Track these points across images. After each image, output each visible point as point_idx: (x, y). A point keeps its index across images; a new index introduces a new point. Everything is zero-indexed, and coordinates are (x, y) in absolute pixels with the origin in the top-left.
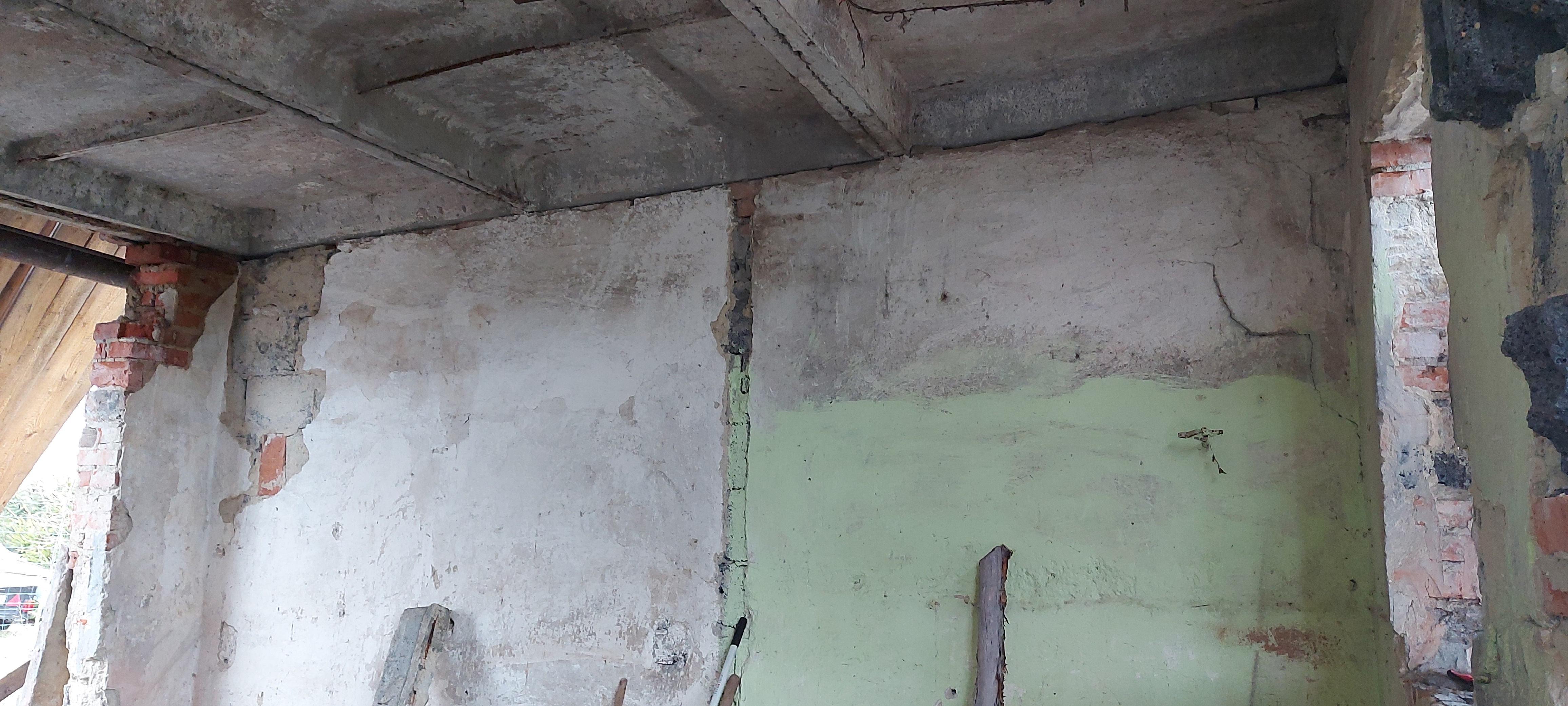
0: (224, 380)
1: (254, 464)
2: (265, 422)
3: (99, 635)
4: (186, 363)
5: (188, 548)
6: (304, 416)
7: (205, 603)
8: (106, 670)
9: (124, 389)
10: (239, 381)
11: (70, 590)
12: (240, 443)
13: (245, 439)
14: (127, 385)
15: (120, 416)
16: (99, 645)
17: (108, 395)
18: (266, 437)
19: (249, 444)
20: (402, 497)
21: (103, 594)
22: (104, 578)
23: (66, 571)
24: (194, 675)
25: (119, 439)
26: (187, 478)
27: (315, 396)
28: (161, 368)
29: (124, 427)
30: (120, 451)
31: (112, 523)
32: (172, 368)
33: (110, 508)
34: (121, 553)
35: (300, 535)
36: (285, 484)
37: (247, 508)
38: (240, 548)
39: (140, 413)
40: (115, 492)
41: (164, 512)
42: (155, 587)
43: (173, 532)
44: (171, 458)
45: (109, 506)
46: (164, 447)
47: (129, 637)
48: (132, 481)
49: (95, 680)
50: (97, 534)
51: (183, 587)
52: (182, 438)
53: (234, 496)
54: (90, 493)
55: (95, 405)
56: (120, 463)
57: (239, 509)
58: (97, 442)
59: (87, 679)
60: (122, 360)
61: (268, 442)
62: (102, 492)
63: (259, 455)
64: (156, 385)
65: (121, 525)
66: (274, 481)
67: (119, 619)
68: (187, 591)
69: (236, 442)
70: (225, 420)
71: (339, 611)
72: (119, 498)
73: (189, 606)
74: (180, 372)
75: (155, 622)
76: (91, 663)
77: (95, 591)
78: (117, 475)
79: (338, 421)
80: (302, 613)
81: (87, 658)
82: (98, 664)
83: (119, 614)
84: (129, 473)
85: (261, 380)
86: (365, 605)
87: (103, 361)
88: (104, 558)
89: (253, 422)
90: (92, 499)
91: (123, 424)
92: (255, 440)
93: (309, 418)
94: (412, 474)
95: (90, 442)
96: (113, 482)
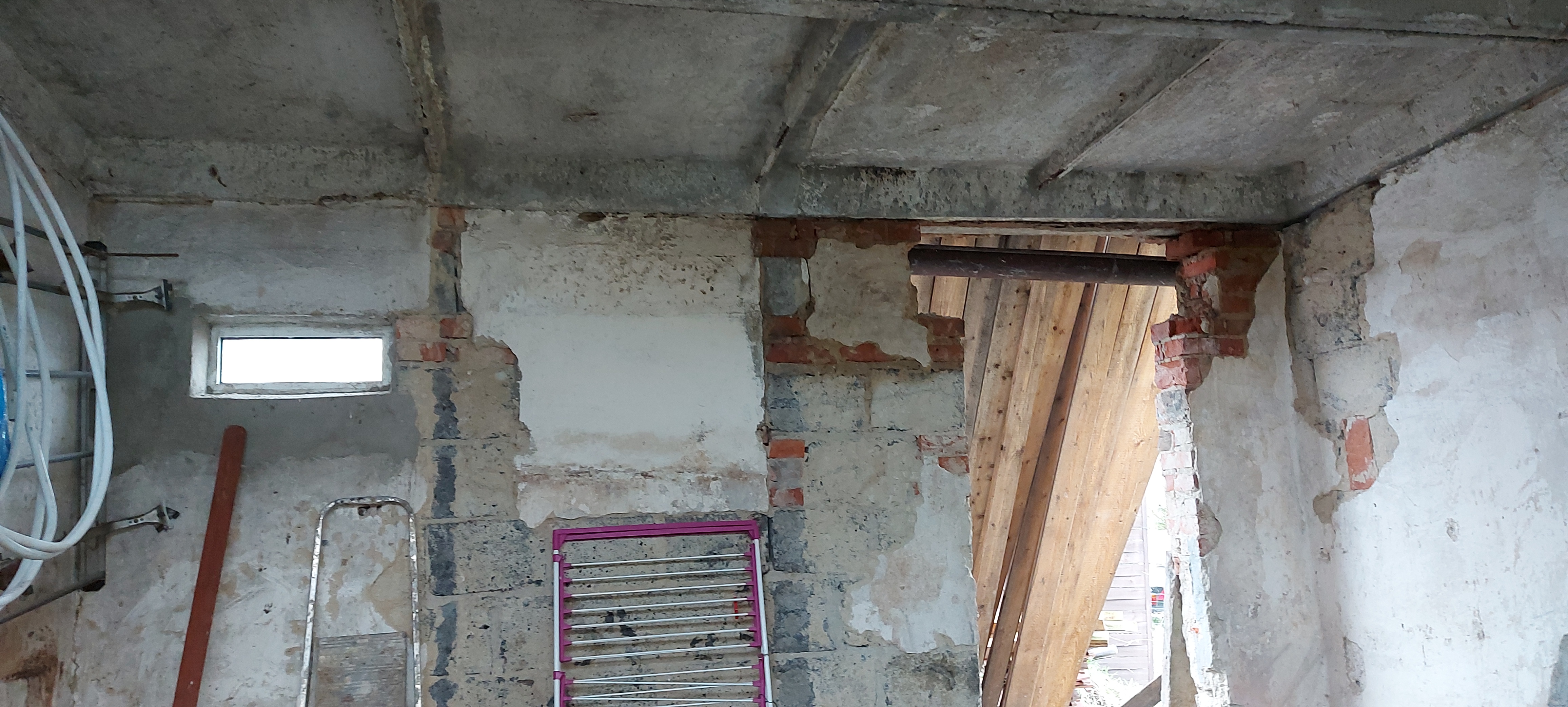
0: (1290, 364)
1: (1340, 454)
2: (1341, 404)
3: (1211, 646)
4: (1242, 351)
5: (1288, 553)
6: (1382, 392)
7: (1321, 615)
8: (1226, 683)
9: (1184, 388)
10: (1305, 361)
11: (1180, 596)
12: (1320, 431)
13: (1324, 426)
14: (1186, 383)
15: (1186, 416)
16: (1213, 656)
17: (1172, 396)
18: (1345, 422)
19: (1329, 431)
20: (1529, 482)
21: (1206, 602)
22: (1204, 585)
23: (1174, 577)
24: (1327, 696)
25: (1190, 440)
26: (1271, 476)
27: (1391, 366)
28: (1216, 360)
29: (1192, 426)
30: (1193, 452)
31: (1200, 527)
32: (1229, 359)
33: (1196, 512)
34: (1216, 558)
35: (1408, 536)
36: (1378, 475)
37: (1341, 505)
38: (1344, 552)
39: (1205, 411)
40: (1197, 494)
41: (1253, 513)
42: (1260, 595)
43: (1267, 535)
44: (1247, 455)
45: (1194, 510)
46: (1238, 444)
47: (1242, 648)
48: (1212, 481)
49: (1219, 693)
50: (1189, 539)
51: (1292, 596)
52: (1256, 433)
53: (1325, 492)
54: (1177, 497)
55: (1163, 407)
56: (1195, 465)
57: (1334, 507)
58: (1172, 445)
59: (1210, 691)
60: (1177, 358)
61: (1349, 427)
62: (1186, 496)
63: (1342, 444)
64: (1216, 379)
65: (1210, 529)
66: (1365, 473)
67: (1229, 629)
68: (1298, 599)
69: (1315, 431)
70: (1300, 407)
71: (1477, 632)
72: (1202, 501)
73: (1305, 617)
74: (1238, 361)
75: (1269, 634)
76: (1211, 674)
77: (1199, 599)
78: (1195, 476)
79: (1424, 393)
80: (1430, 632)
81: (1206, 669)
82: (1217, 676)
83: (1228, 623)
84: (1207, 474)
85: (1327, 357)
86: (1509, 626)
87: (1162, 362)
88: (1200, 565)
89: (1329, 406)
90: (1179, 503)
91: (1190, 423)
92: (1335, 426)
93: (1390, 393)
94: (1536, 450)
95: (1167, 445)
96: (1193, 484)
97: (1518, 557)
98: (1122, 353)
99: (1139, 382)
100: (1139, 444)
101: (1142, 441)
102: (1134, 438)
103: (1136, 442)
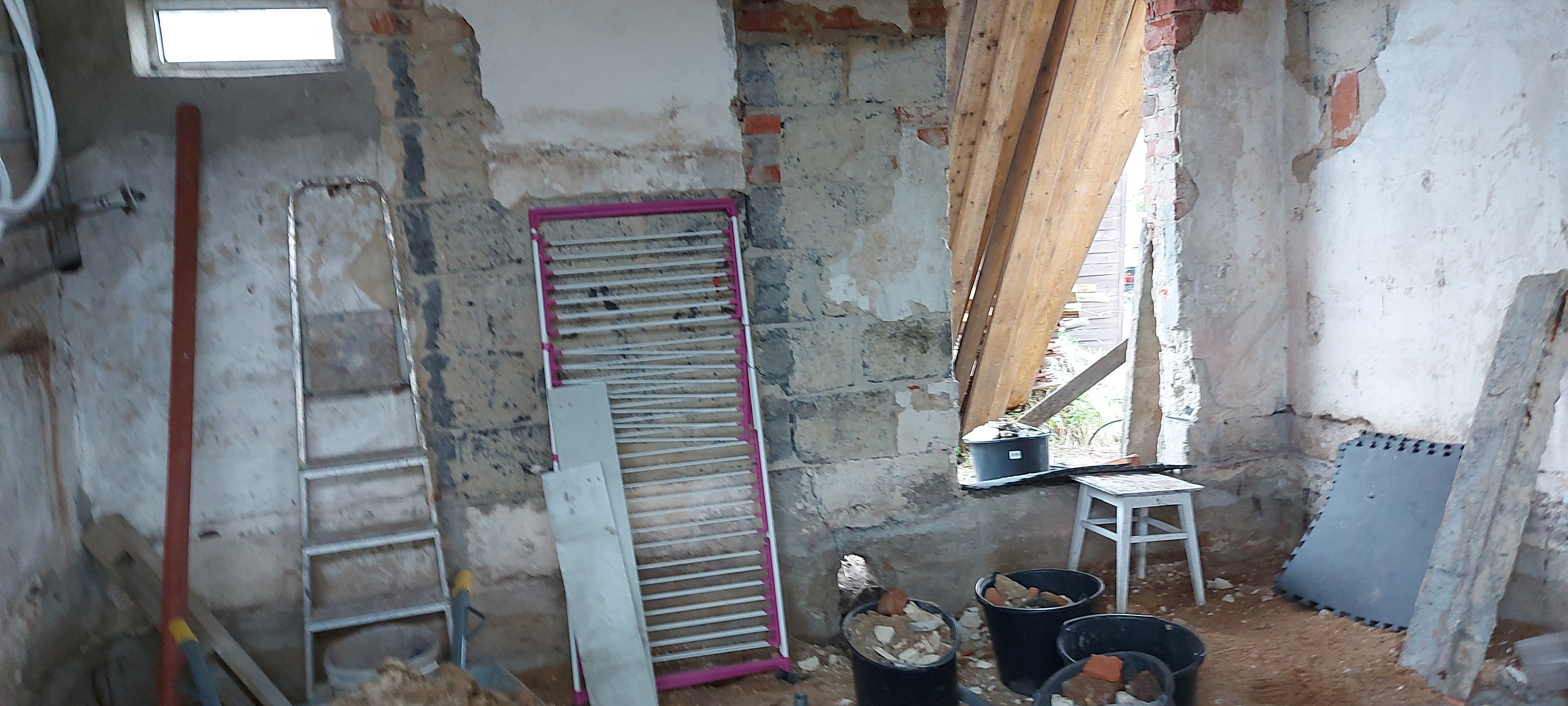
0: (1284, 18)
1: (1324, 112)
2: (1332, 59)
3: (1178, 305)
4: (1236, 6)
5: (1262, 214)
6: (1376, 43)
7: (1288, 273)
8: (1190, 339)
9: (1173, 47)
10: (1301, 15)
11: (1152, 261)
12: (1307, 89)
13: (1311, 83)
14: (1175, 42)
15: (1172, 77)
16: (1180, 314)
17: (1160, 57)
18: (1334, 77)
19: (1316, 88)
20: (1511, 128)
21: (1177, 264)
22: (1177, 248)
23: (1148, 243)
24: (1285, 348)
25: (1174, 103)
26: (1253, 137)
27: (1388, 15)
28: (1208, 17)
29: (1177, 88)
30: (1176, 115)
31: (1177, 192)
32: (1222, 15)
33: (1174, 176)
34: (1190, 222)
35: (1383, 190)
36: (1360, 130)
37: (1320, 163)
38: (1318, 211)
39: (1192, 71)
40: (1177, 159)
41: (1231, 175)
42: (1231, 256)
43: (1244, 196)
44: (1231, 116)
45: (1172, 175)
46: (1222, 105)
47: (1209, 307)
48: (1193, 144)
49: (1182, 348)
50: (1166, 204)
51: (1261, 256)
52: (1242, 93)
53: (1306, 152)
54: (1157, 163)
55: (1150, 70)
56: (1178, 128)
57: (1313, 167)
58: (1156, 109)
59: (1174, 347)
60: (1169, 16)
61: (1338, 82)
62: (1166, 161)
63: (1328, 100)
64: (1206, 37)
65: (1187, 193)
66: (1348, 129)
67: (1197, 289)
68: (1267, 259)
69: (1303, 89)
70: (1289, 65)
71: (1438, 279)
72: (1181, 164)
73: (1272, 276)
74: (1231, 18)
75: (1236, 292)
76: (1176, 332)
77: (1170, 262)
78: (1176, 140)
79: (1418, 41)
80: (1392, 283)
81: (1172, 327)
82: (1182, 333)
83: (1197, 283)
84: (1188, 137)
85: (1324, 8)
86: (1470, 272)
87: (1153, 21)
88: (1174, 228)
89: (1320, 62)
90: (1159, 168)
91: (1176, 85)
92: (1323, 82)
93: (1383, 44)
94: (1524, 95)
95: (1151, 110)
96: (1174, 148)
97: (1489, 204)
98: (1112, 16)
99: (1128, 47)
100: (1123, 115)
101: (1127, 111)
102: (1118, 109)
103: (1120, 113)
